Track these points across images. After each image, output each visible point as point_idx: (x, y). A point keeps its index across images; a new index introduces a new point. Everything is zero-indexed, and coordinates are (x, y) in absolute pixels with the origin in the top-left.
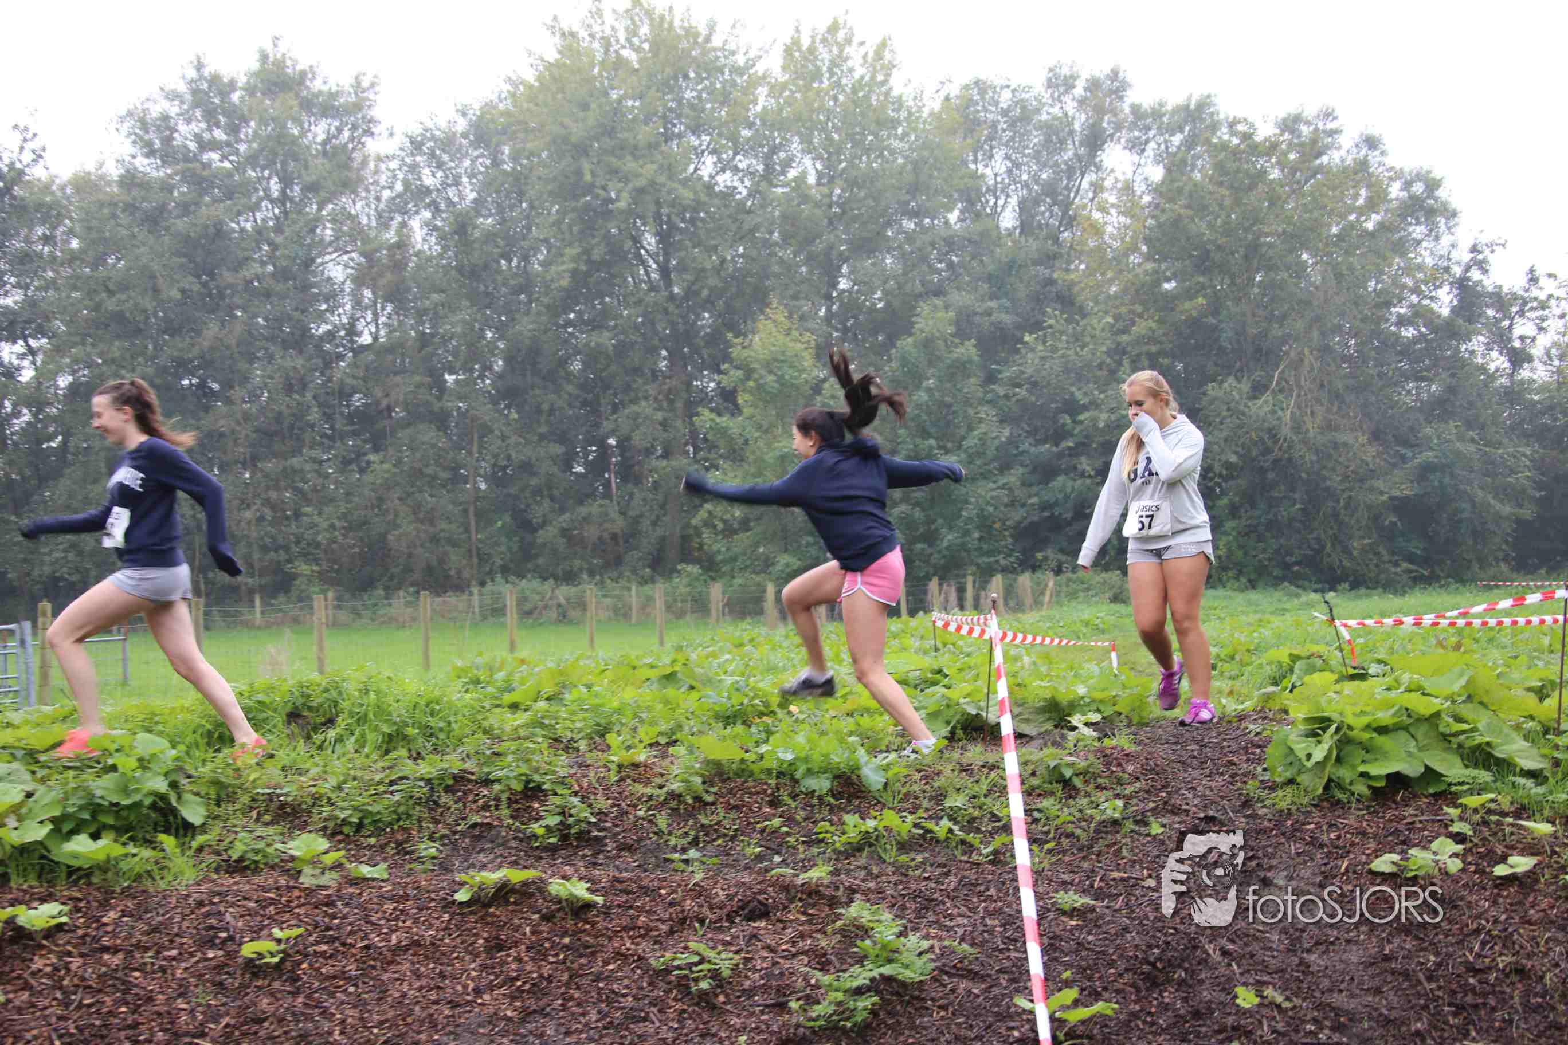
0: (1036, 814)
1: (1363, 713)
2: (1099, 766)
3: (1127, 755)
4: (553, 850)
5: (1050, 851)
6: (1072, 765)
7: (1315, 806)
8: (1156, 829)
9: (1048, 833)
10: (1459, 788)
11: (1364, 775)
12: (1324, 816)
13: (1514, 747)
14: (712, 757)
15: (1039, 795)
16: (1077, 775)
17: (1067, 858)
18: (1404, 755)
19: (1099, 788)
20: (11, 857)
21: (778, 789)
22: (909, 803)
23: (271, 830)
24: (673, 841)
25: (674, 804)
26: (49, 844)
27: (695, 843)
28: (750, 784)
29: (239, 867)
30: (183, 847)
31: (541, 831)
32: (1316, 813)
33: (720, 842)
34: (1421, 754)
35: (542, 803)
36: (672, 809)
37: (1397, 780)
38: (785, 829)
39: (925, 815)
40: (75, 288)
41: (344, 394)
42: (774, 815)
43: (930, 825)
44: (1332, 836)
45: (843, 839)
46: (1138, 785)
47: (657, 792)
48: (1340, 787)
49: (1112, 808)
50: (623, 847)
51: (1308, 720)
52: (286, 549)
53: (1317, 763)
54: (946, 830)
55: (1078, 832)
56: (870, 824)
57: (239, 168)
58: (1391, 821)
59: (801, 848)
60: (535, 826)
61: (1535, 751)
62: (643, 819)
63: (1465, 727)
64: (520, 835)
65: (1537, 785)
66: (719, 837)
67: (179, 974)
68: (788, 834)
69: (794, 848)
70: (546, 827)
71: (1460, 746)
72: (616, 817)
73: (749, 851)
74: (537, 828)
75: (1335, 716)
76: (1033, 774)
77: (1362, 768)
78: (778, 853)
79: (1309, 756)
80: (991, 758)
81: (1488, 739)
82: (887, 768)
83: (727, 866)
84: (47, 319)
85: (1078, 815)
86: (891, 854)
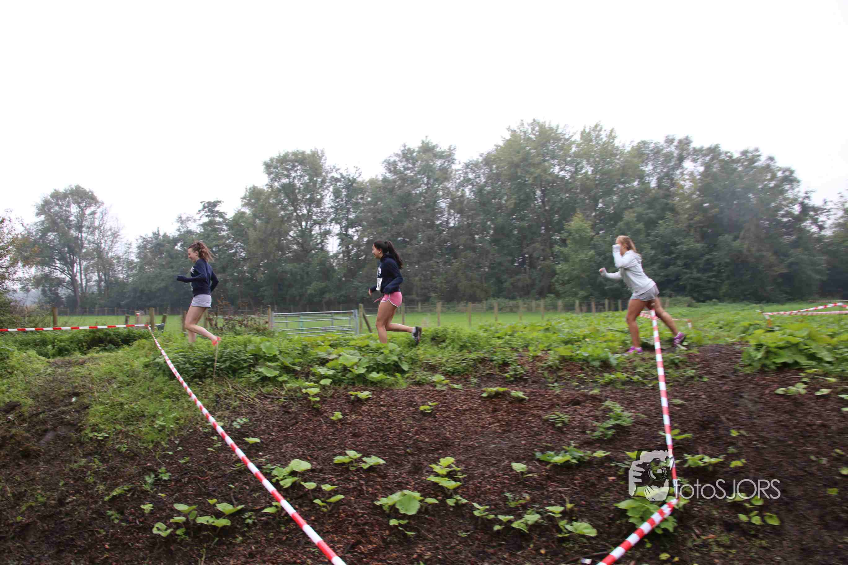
0: (667, 374)
1: (774, 343)
2: (686, 359)
3: (696, 356)
4: (512, 382)
5: (671, 386)
6: (678, 359)
7: (758, 372)
8: (705, 379)
10: (805, 367)
11: (774, 363)
12: (761, 376)
13: (823, 354)
14: (563, 354)
16: (680, 362)
17: (676, 388)
18: (787, 356)
19: (687, 366)
20: (356, 377)
21: (583, 365)
22: (625, 370)
23: (428, 373)
24: (550, 380)
25: (550, 369)
26: (366, 374)
27: (556, 381)
28: (574, 363)
29: (418, 384)
30: (403, 377)
31: (508, 376)
32: (758, 375)
33: (564, 381)
34: (792, 356)
35: (508, 368)
37: (785, 364)
38: (585, 377)
39: (630, 374)
40: (369, 212)
41: (445, 241)
42: (582, 373)
43: (632, 377)
44: (763, 382)
45: (604, 381)
46: (700, 365)
47: (544, 365)
48: (766, 366)
49: (691, 372)
50: (534, 382)
51: (755, 345)
52: (428, 289)
53: (759, 359)
54: (637, 379)
55: (680, 380)
56: (612, 376)
57: (415, 175)
58: (783, 377)
59: (590, 384)
60: (506, 374)
61: (830, 355)
62: (540, 373)
63: (807, 347)
64: (502, 377)
65: (831, 366)
66: (564, 379)
67: (402, 414)
68: (586, 379)
69: (588, 383)
70: (510, 375)
71: (806, 353)
72: (532, 372)
73: (573, 384)
75: (765, 344)
76: (666, 361)
77: (774, 361)
78: (583, 385)
79: (756, 357)
80: (651, 356)
81: (814, 351)
82: (618, 359)
83: (567, 388)
84: (361, 221)
85: (680, 375)
86: (619, 386)
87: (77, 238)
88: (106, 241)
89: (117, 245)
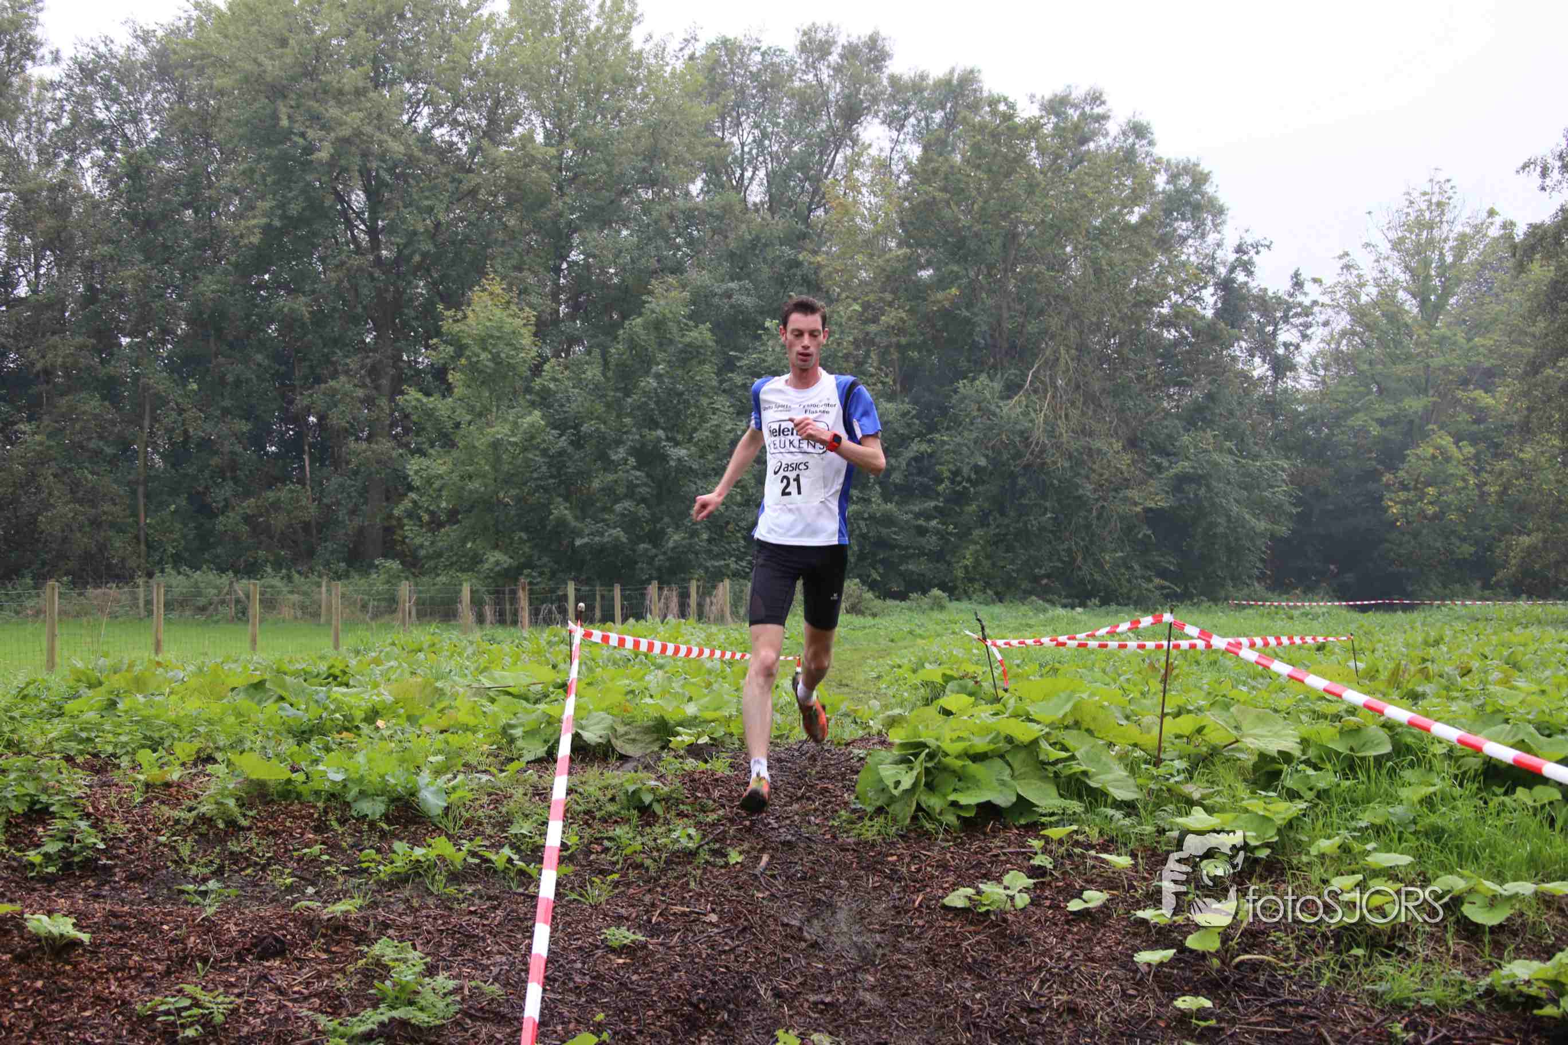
0: (606, 843)
1: (960, 739)
2: (683, 792)
3: (717, 780)
4: (49, 881)
5: (616, 884)
6: (654, 789)
7: (902, 836)
8: (733, 859)
9: (615, 863)
10: (1048, 819)
11: (954, 804)
12: (908, 848)
13: (1110, 777)
14: (254, 777)
15: (616, 822)
16: (658, 801)
17: (631, 891)
18: (996, 784)
19: (681, 815)
21: (326, 812)
22: (470, 829)
24: (194, 870)
25: (203, 829)
27: (219, 873)
28: (296, 806)
31: (39, 859)
32: (901, 844)
33: (249, 871)
34: (1013, 783)
35: (45, 824)
36: (201, 835)
37: (988, 810)
38: (325, 857)
39: (487, 843)
42: (316, 841)
43: (490, 854)
44: (913, 868)
45: (389, 869)
46: (721, 812)
47: (188, 815)
48: (929, 816)
49: (688, 836)
50: (132, 878)
51: (903, 746)
53: (906, 791)
54: (504, 860)
55: (648, 862)
56: (419, 852)
58: (976, 853)
59: (341, 879)
60: (32, 853)
61: (1131, 781)
62: (165, 845)
63: (1064, 755)
64: (15, 864)
65: (1128, 815)
66: (248, 866)
68: (329, 863)
69: (334, 878)
70: (47, 856)
71: (1056, 775)
72: (134, 843)
73: (279, 881)
74: (33, 856)
75: (932, 742)
76: (613, 799)
77: (952, 797)
78: (313, 884)
79: (898, 783)
81: (1084, 768)
82: (451, 791)
83: (252, 898)
85: (652, 844)
86: (439, 885)
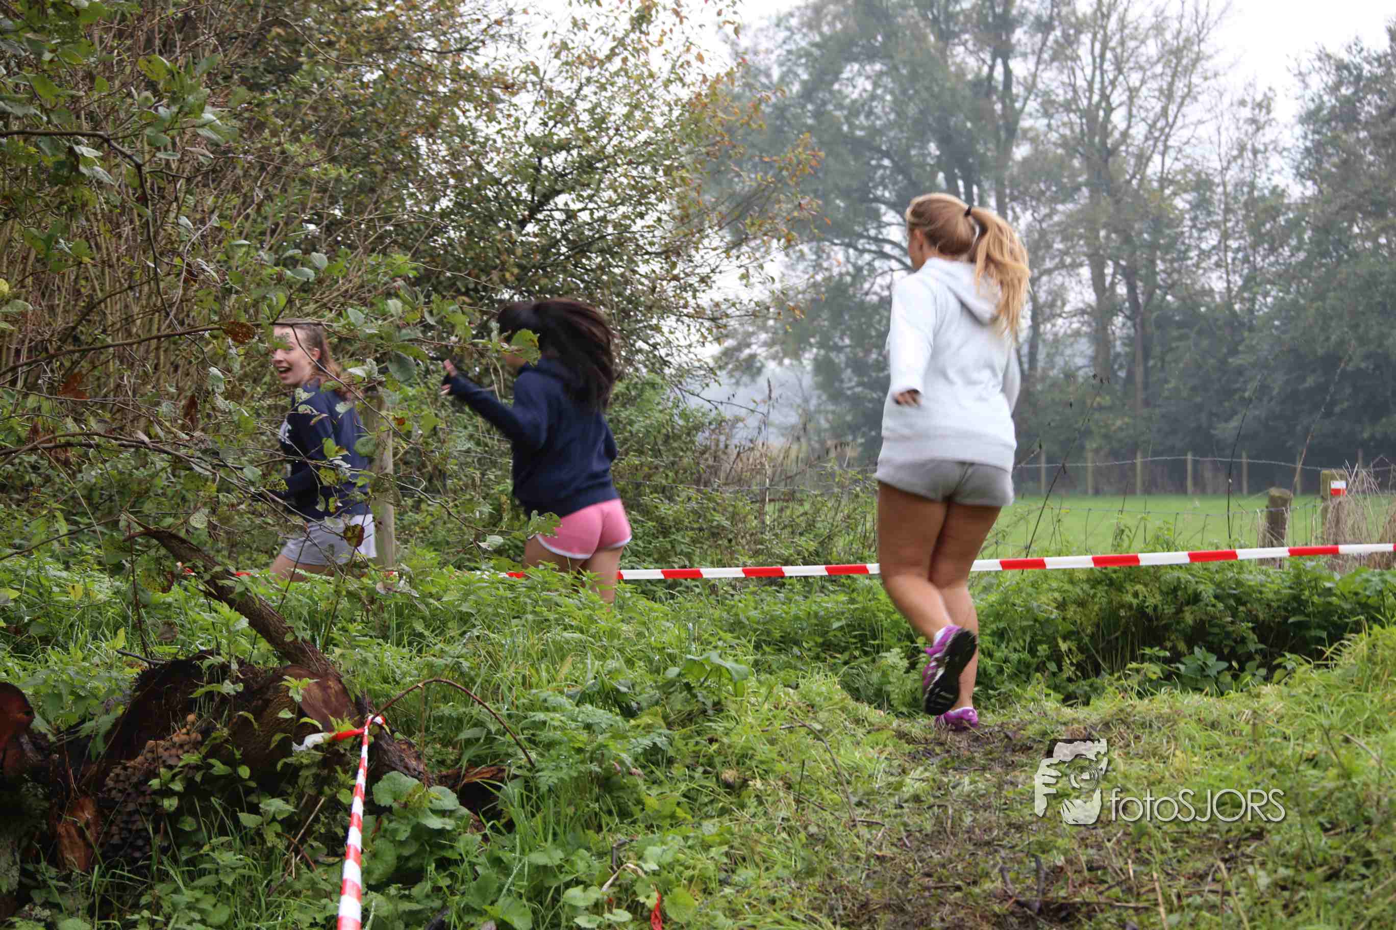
87: (984, 86)
88: (1133, 93)
89: (1193, 111)
